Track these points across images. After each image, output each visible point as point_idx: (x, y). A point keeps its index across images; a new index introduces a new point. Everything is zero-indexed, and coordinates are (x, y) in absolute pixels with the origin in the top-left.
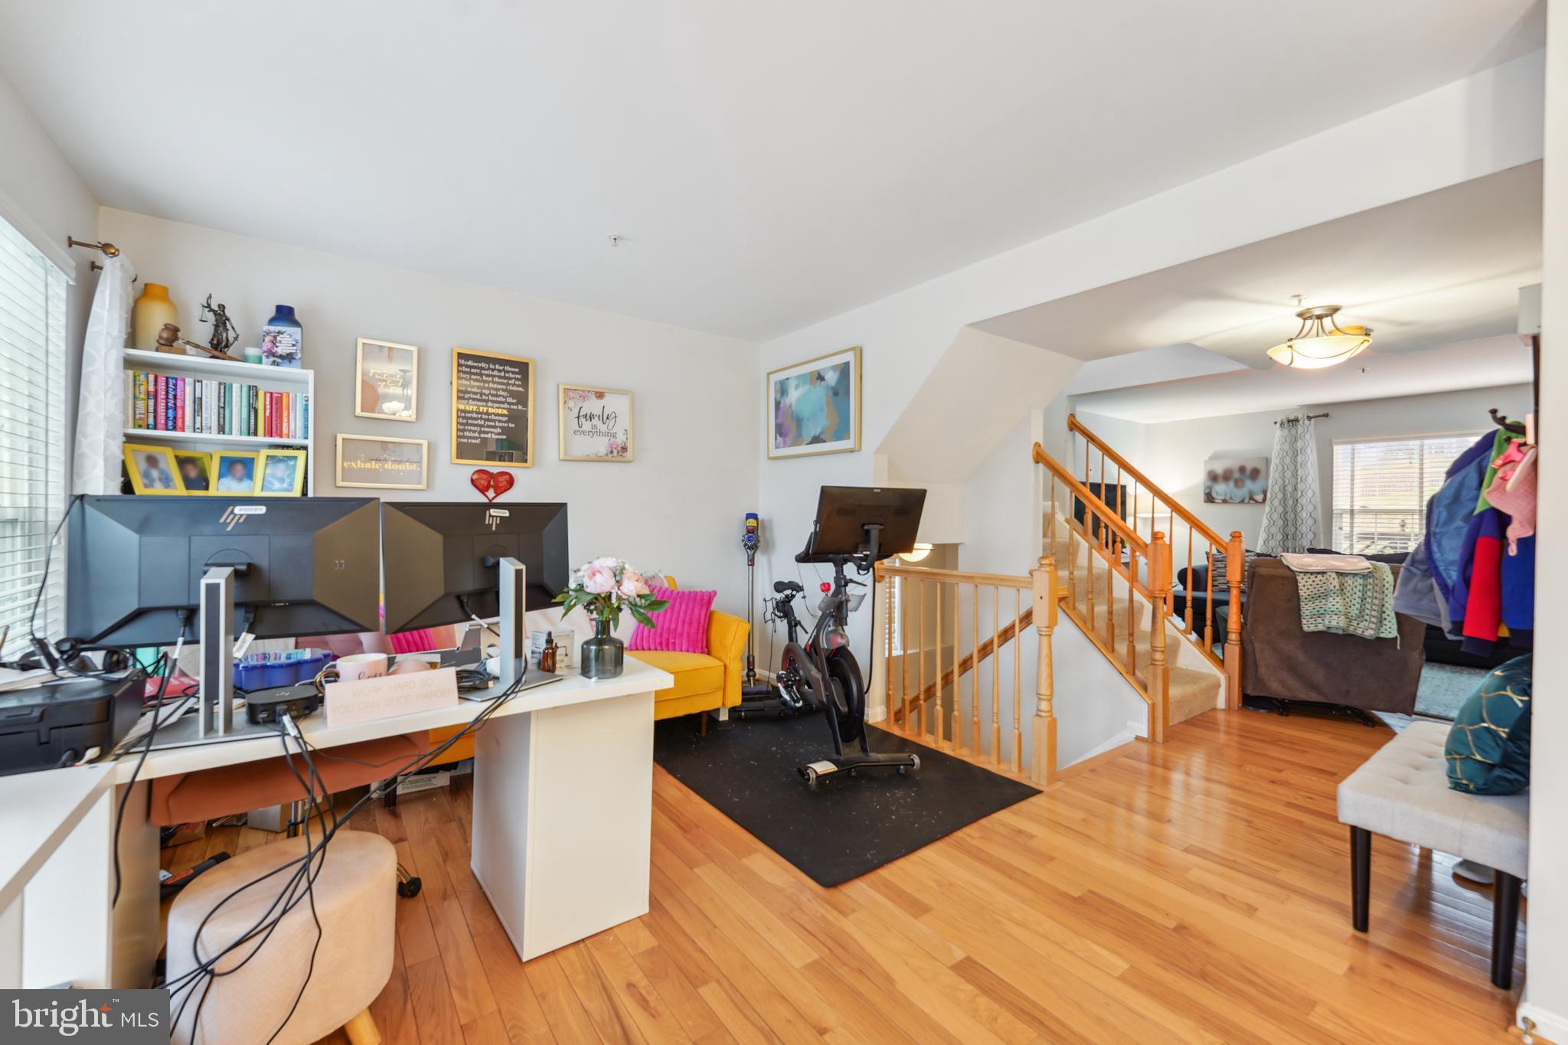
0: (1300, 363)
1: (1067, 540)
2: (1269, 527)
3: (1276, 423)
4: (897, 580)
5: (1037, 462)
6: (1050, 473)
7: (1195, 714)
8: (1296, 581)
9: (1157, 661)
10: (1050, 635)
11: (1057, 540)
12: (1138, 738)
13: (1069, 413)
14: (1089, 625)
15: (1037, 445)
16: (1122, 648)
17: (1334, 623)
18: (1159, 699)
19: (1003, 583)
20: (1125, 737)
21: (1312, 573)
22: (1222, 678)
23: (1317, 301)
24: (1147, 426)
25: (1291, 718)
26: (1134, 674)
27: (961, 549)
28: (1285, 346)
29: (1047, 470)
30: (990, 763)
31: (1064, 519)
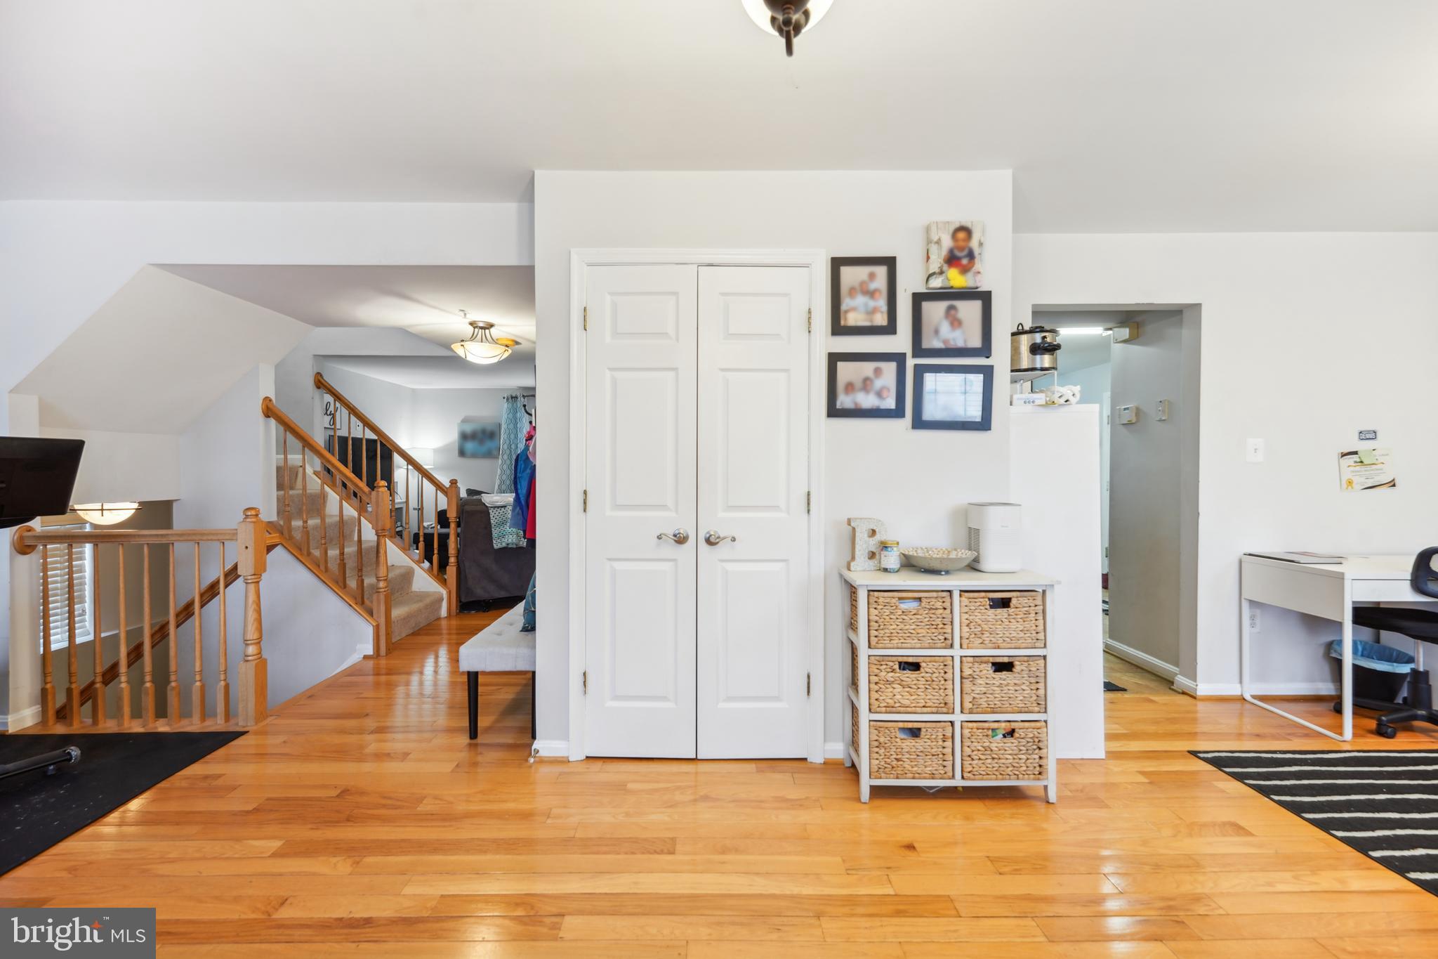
0: (470, 358)
1: (318, 491)
2: (501, 475)
3: (504, 398)
4: (88, 549)
5: (267, 416)
6: (281, 428)
7: (422, 626)
8: (489, 514)
9: (381, 588)
10: (258, 582)
11: (308, 491)
12: (366, 657)
13: (315, 372)
14: (322, 567)
15: (267, 399)
16: (352, 583)
17: (510, 541)
18: (382, 621)
19: (205, 538)
20: (355, 658)
21: (498, 507)
22: (444, 592)
23: (482, 317)
24: (413, 390)
25: (490, 613)
26: (363, 603)
27: (176, 508)
28: (459, 344)
29: (279, 425)
30: (192, 724)
31: (312, 472)
